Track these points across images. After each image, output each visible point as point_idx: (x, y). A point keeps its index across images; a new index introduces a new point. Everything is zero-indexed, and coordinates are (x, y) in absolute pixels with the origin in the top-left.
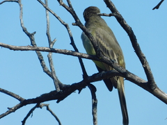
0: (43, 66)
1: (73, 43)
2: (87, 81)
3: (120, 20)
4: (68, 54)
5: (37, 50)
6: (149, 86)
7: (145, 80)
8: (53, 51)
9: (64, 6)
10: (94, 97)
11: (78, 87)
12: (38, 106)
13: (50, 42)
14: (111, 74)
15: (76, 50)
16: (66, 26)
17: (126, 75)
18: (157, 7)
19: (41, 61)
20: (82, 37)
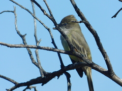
0: (32, 59)
1: (53, 42)
2: (64, 70)
3: (88, 25)
4: (50, 50)
5: (27, 47)
6: (109, 73)
7: (106, 69)
8: (39, 48)
9: (47, 15)
10: (69, 81)
11: (57, 74)
12: (28, 88)
13: (37, 42)
14: (81, 65)
15: (56, 47)
16: (48, 30)
17: (92, 66)
18: (115, 16)
19: (30, 55)
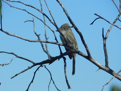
0: (43, 49)
1: (56, 39)
2: (62, 55)
3: (76, 29)
4: (54, 43)
5: (41, 42)
6: (88, 57)
7: (87, 55)
8: (47, 42)
9: (52, 23)
10: (65, 62)
11: (58, 58)
12: (41, 66)
13: (46, 39)
15: (58, 42)
16: (53, 32)
17: (79, 53)
18: (92, 24)
19: (43, 47)
20: (60, 36)
